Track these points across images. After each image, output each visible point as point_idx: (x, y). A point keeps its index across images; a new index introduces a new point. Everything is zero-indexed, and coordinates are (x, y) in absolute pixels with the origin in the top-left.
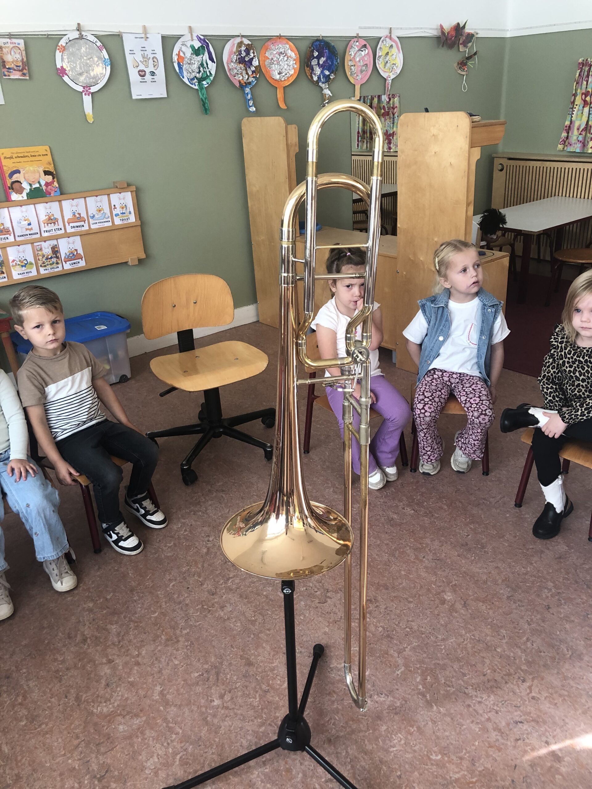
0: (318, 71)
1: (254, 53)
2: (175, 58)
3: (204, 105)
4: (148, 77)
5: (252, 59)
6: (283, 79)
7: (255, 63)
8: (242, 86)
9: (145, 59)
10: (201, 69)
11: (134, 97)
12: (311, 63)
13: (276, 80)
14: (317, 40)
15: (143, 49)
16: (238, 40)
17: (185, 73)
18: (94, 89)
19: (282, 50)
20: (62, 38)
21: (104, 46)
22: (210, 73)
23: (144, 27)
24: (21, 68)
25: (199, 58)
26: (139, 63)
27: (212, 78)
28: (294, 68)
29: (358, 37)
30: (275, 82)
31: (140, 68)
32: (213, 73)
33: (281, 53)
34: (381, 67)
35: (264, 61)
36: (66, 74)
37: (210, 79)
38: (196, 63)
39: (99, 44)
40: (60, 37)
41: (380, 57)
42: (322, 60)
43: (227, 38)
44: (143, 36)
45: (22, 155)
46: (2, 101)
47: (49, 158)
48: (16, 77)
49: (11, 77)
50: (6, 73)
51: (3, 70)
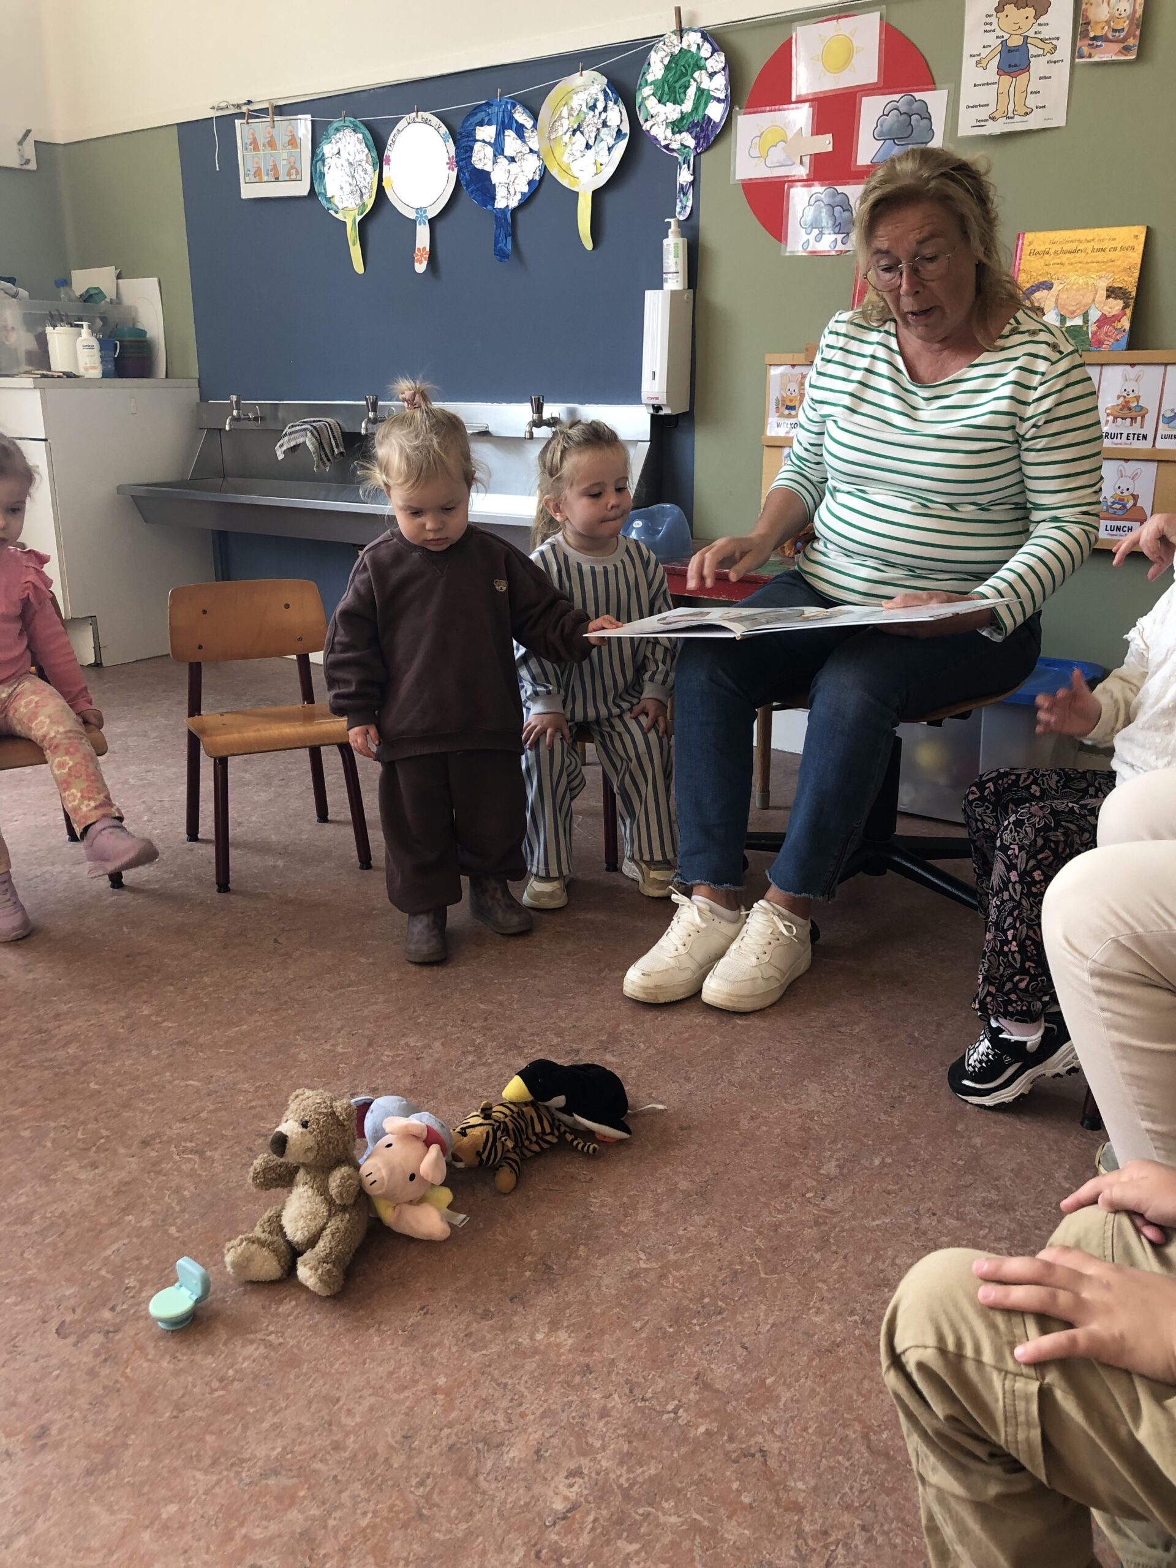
24: (1122, 35)
45: (1072, 247)
46: (1059, 120)
47: (1136, 257)
48: (1106, 58)
49: (1095, 59)
50: (1086, 50)
51: (1079, 44)
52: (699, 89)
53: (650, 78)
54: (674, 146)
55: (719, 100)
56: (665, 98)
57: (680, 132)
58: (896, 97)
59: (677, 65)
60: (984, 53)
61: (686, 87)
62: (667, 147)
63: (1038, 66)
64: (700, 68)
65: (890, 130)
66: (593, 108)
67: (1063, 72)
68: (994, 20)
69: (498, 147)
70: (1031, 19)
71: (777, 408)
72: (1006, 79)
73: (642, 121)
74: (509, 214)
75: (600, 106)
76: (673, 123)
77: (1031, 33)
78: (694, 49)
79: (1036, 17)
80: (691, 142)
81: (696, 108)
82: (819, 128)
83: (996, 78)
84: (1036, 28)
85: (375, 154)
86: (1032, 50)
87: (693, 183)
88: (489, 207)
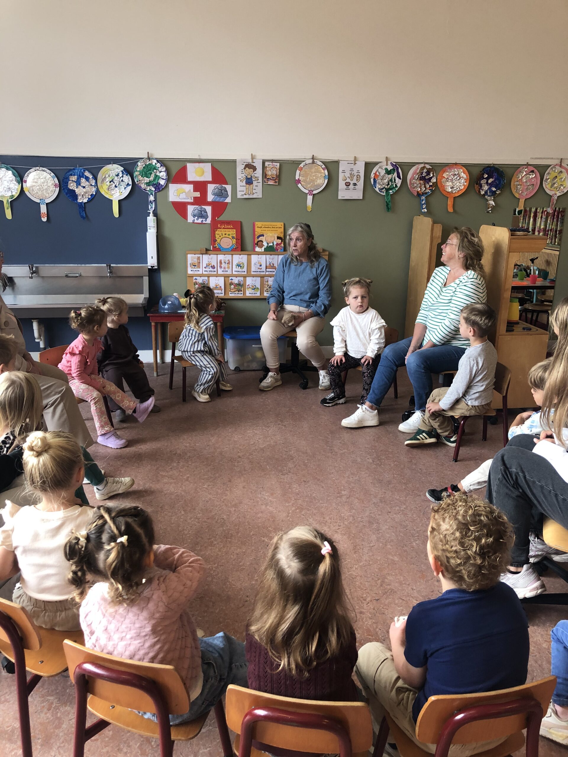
0: (486, 188)
1: (433, 174)
2: (372, 175)
3: (387, 205)
4: (351, 186)
5: (432, 178)
6: (454, 192)
7: (434, 180)
8: (419, 195)
9: (352, 176)
10: (390, 183)
11: (340, 198)
12: (480, 182)
13: (448, 192)
14: (488, 167)
15: (352, 170)
16: (422, 165)
17: (377, 185)
18: (315, 192)
19: (457, 173)
20: (301, 163)
21: (327, 168)
22: (396, 185)
23: (355, 157)
24: (274, 179)
25: (390, 176)
26: (347, 178)
27: (397, 189)
28: (464, 185)
29: (528, 165)
30: (447, 193)
31: (347, 181)
32: (399, 185)
33: (455, 175)
34: (547, 186)
35: (441, 179)
36: (300, 183)
37: (395, 189)
38: (387, 179)
39: (323, 166)
40: (300, 162)
41: (547, 179)
42: (490, 181)
43: (413, 164)
44: (353, 162)
45: (267, 226)
46: (261, 196)
47: (282, 230)
48: (271, 183)
49: (269, 183)
50: (266, 181)
51: (264, 179)
52: (155, 175)
53: (138, 170)
54: (148, 189)
55: (163, 179)
56: (143, 176)
57: (149, 186)
58: (218, 185)
59: (147, 167)
60: (242, 178)
61: (151, 174)
62: (144, 189)
63: (255, 183)
64: (156, 169)
65: (216, 193)
66: (118, 175)
67: (260, 185)
68: (243, 171)
69: (78, 183)
70: (252, 172)
71: (191, 266)
72: (248, 186)
73: (136, 181)
74: (83, 204)
75: (121, 175)
76: (147, 183)
77: (252, 175)
78: (154, 164)
79: (254, 172)
80: (154, 189)
81: (154, 180)
82: (195, 190)
83: (245, 185)
84: (253, 174)
85: (19, 179)
86: (253, 179)
87: (154, 201)
88: (75, 202)
